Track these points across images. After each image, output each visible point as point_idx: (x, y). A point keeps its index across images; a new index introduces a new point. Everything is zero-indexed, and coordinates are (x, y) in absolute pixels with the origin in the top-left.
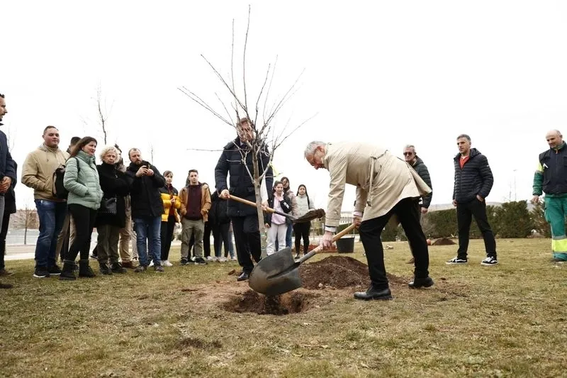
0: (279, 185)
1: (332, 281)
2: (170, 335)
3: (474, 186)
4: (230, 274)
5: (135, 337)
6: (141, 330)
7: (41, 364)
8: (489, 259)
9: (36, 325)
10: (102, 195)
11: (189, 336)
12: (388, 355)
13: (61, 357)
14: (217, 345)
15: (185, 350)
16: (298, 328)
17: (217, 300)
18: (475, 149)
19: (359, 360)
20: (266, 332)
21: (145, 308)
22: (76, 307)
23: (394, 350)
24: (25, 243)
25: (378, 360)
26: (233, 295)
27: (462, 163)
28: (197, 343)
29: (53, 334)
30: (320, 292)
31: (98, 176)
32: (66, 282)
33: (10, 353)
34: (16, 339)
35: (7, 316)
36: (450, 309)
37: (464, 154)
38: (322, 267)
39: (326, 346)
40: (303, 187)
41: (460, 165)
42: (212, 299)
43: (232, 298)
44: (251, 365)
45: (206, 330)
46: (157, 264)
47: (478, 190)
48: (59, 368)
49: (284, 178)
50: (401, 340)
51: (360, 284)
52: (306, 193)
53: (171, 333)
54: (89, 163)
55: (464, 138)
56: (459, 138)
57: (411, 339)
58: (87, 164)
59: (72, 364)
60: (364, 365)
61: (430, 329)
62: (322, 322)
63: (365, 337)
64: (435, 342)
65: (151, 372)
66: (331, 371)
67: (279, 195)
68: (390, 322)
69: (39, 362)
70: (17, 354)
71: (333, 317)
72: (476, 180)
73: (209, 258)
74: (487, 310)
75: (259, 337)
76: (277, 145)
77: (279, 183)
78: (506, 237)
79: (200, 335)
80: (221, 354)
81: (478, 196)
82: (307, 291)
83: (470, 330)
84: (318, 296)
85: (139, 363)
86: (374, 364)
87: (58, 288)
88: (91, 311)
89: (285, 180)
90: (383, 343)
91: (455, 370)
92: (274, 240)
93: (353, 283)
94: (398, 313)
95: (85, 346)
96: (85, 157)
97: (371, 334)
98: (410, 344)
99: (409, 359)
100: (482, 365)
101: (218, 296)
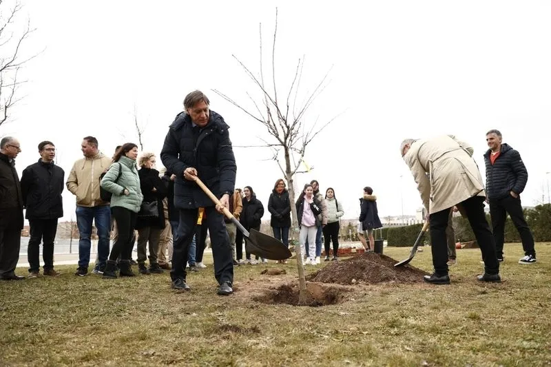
0: (309, 188)
1: (365, 276)
2: (209, 322)
3: (507, 182)
4: (262, 273)
5: (175, 323)
6: (180, 318)
7: (88, 343)
8: (527, 258)
9: (82, 314)
10: (142, 199)
11: (227, 323)
12: (433, 340)
13: (106, 338)
14: (255, 330)
15: (225, 334)
16: (335, 316)
17: (252, 294)
18: (506, 144)
19: (402, 344)
20: (303, 320)
21: (183, 301)
22: (119, 299)
23: (439, 335)
24: (71, 252)
25: (423, 344)
26: (267, 289)
27: (493, 159)
28: (236, 329)
29: (98, 320)
30: (354, 287)
31: (138, 180)
32: (108, 280)
33: (59, 334)
34: (65, 323)
35: (57, 306)
36: (492, 300)
37: (494, 149)
38: (355, 263)
39: (366, 332)
40: (330, 190)
41: (490, 161)
42: (247, 294)
43: (266, 292)
44: (292, 347)
45: (243, 319)
46: (192, 265)
47: (511, 187)
48: (105, 347)
49: (314, 181)
50: (445, 327)
51: (394, 279)
52: (334, 196)
53: (209, 320)
54: (131, 168)
55: (493, 134)
56: (488, 134)
57: (455, 326)
58: (129, 169)
59: (117, 344)
60: (408, 348)
61: (474, 317)
62: (359, 312)
63: (406, 324)
64: (481, 328)
65: (192, 352)
66: (374, 353)
67: (309, 197)
68: (431, 311)
69: (86, 342)
70: (65, 335)
71: (370, 308)
72: (509, 176)
73: (241, 261)
74: (533, 302)
75: (296, 324)
76: (308, 141)
77: (309, 186)
78: (542, 241)
79: (238, 322)
80: (260, 338)
81: (512, 193)
82: (341, 286)
83: (518, 320)
84: (352, 290)
85: (180, 344)
86: (419, 347)
87: (101, 285)
88: (132, 303)
89: (315, 183)
90: (426, 329)
91: (510, 354)
92: (304, 242)
93: (387, 278)
94: (437, 304)
95: (128, 330)
96: (127, 162)
97: (412, 321)
98: (455, 331)
99: (456, 344)
100: (539, 350)
101: (254, 291)
